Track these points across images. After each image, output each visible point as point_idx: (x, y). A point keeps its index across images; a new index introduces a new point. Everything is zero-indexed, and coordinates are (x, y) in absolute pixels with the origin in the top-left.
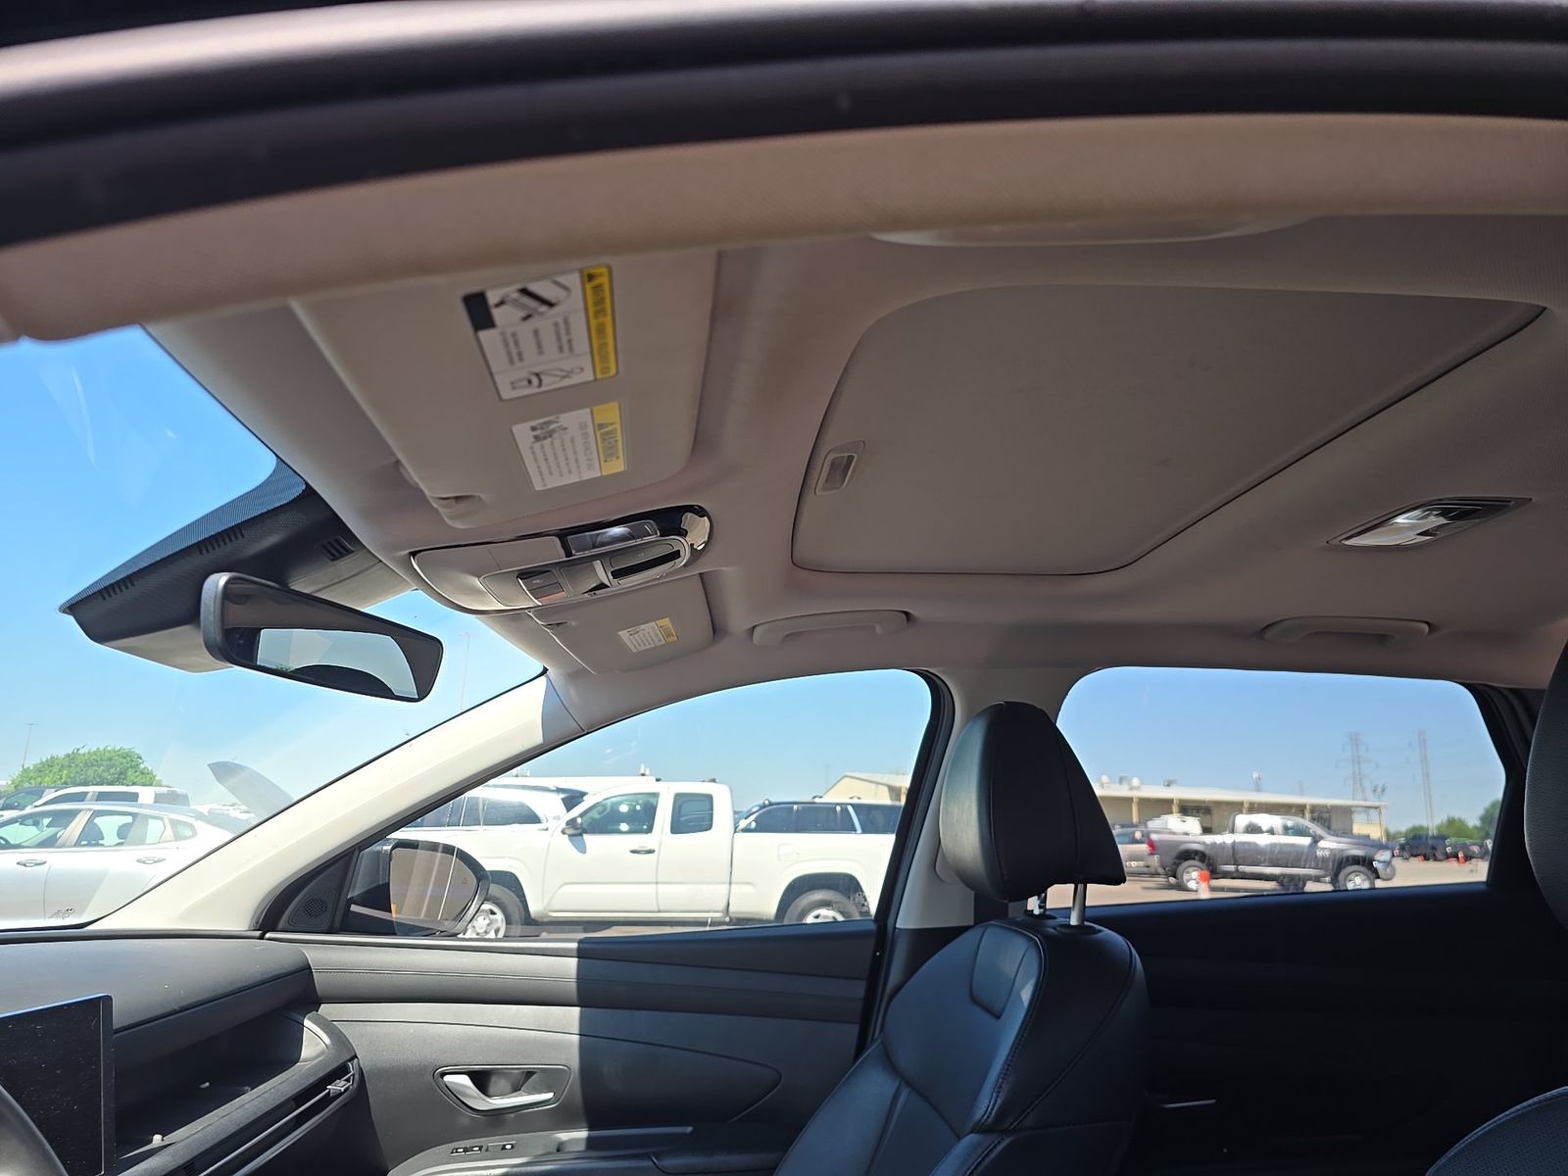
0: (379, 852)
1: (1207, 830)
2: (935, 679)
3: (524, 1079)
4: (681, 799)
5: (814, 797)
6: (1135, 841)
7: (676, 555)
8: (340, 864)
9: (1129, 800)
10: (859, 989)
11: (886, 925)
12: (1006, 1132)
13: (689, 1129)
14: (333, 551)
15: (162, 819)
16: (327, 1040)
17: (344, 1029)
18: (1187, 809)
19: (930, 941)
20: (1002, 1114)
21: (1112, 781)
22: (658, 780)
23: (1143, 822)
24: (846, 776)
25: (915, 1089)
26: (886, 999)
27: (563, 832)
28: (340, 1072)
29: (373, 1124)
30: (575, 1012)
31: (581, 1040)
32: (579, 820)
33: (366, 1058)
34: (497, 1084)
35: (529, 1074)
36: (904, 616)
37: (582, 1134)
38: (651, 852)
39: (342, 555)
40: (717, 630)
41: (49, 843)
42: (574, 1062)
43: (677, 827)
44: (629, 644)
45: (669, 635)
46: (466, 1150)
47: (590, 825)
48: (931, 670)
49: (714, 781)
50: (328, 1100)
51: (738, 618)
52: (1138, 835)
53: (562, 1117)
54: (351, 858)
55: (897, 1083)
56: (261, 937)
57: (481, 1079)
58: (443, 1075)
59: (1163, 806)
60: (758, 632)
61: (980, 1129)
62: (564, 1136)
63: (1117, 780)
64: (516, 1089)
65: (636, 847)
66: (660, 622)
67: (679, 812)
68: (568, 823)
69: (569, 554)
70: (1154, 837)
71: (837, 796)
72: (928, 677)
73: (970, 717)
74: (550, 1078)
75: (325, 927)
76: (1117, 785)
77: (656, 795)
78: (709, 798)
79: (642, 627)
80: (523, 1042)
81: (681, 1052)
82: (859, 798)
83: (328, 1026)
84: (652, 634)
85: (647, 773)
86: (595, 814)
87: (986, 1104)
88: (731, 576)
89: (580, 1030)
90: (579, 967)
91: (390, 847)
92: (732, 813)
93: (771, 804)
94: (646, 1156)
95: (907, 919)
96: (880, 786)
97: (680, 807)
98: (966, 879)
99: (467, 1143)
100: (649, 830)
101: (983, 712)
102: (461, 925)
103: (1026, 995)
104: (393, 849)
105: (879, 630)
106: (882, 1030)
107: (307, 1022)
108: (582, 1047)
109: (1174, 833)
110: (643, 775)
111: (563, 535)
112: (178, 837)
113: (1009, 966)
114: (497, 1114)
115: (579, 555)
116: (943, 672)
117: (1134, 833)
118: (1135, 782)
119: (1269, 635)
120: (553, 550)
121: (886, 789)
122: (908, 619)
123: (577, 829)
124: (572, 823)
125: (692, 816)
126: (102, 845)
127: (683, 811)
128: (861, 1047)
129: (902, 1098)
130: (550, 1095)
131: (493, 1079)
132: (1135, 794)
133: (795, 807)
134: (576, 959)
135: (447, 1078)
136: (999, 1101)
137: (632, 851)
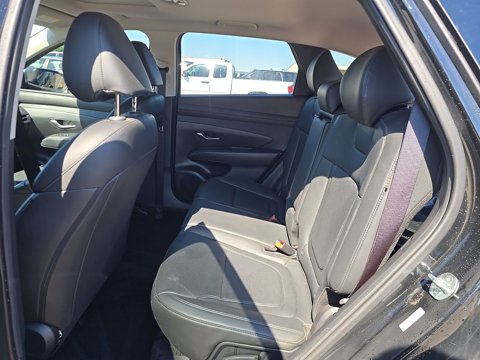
3: (69, 122)
30: (78, 110)
31: (80, 116)
32: (186, 71)
42: (79, 120)
43: (216, 76)
46: (59, 135)
53: (78, 130)
57: (61, 122)
64: (69, 124)
74: (74, 123)
78: (226, 67)
81: (89, 117)
89: (79, 113)
93: (256, 71)
108: (80, 117)
114: (65, 129)
123: (186, 74)
124: (184, 72)
125: (220, 73)
130: (75, 126)
131: (64, 122)
133: (264, 72)
135: (51, 121)
137: (202, 82)
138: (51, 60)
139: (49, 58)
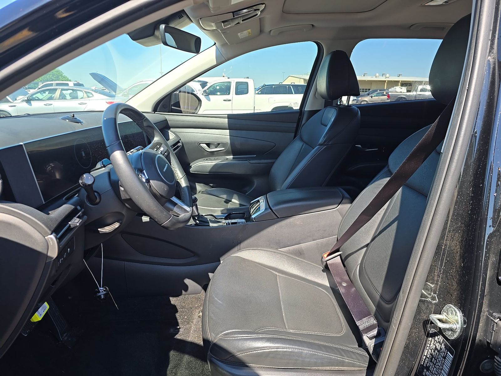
0: (176, 94)
1: (408, 91)
2: (320, 44)
4: (238, 84)
5: (280, 83)
6: (384, 95)
7: (257, 14)
8: (169, 96)
9: (385, 81)
10: (295, 125)
11: (302, 110)
12: (325, 145)
13: (255, 156)
14: (180, 17)
15: (82, 91)
16: (175, 136)
17: (178, 134)
18: (404, 84)
19: (312, 113)
20: (325, 142)
21: (379, 75)
22: (229, 78)
23: (388, 89)
24: (290, 76)
25: (307, 144)
26: (301, 127)
27: (202, 94)
28: (178, 142)
29: (186, 154)
30: (228, 131)
31: (230, 137)
32: (207, 91)
33: (183, 140)
34: (211, 146)
35: (219, 144)
36: (312, 25)
37: (232, 157)
38: (230, 100)
39: (181, 18)
40: (261, 31)
41: (51, 98)
42: (229, 141)
43: (237, 93)
44: (239, 36)
45: (250, 34)
46: (207, 159)
47: (210, 92)
48: (318, 41)
49: (248, 78)
50: (178, 147)
51: (267, 28)
52: (385, 93)
53: (227, 153)
54: (171, 95)
55: (303, 143)
56: (154, 113)
57: (208, 145)
58: (200, 144)
59: (395, 83)
60: (272, 32)
61: (320, 145)
62: (228, 157)
63: (382, 75)
64: (216, 147)
65: (225, 99)
66: (248, 31)
67: (238, 88)
68: (204, 92)
69: (234, 17)
70: (390, 93)
71: (287, 82)
72: (317, 43)
73: (327, 55)
74: (224, 145)
75: (168, 111)
76: (382, 77)
77: (230, 82)
78: (247, 83)
79: (244, 32)
80: (217, 137)
82: (294, 83)
83: (174, 133)
84: (246, 34)
85: (225, 76)
86: (211, 89)
87: (321, 140)
88: (267, 17)
89: (230, 134)
90: (228, 120)
91: (178, 92)
92: (254, 89)
93: (266, 85)
94: (247, 160)
95: (307, 108)
96: (301, 79)
97: (238, 86)
98: (323, 97)
99: (207, 158)
100: (229, 94)
101: (330, 53)
102: (197, 111)
103: (333, 120)
104: (179, 93)
105: (305, 30)
106: (300, 133)
107: (169, 132)
108: (230, 139)
109: (397, 92)
110: (224, 76)
111: (233, 12)
112: (88, 97)
113: (330, 115)
114: (212, 153)
115: (236, 17)
116: (322, 42)
117: (384, 92)
118: (388, 75)
119: (412, 28)
120: (231, 16)
121: (303, 80)
122: (313, 27)
123: (207, 94)
124: (205, 91)
125: (242, 89)
126: (66, 99)
127: (239, 88)
128: (295, 136)
129: (304, 146)
130: (224, 149)
132: (387, 79)
133: (273, 86)
134: (227, 119)
136: (324, 139)
137: (224, 100)
138: (62, 90)
139: (61, 88)
